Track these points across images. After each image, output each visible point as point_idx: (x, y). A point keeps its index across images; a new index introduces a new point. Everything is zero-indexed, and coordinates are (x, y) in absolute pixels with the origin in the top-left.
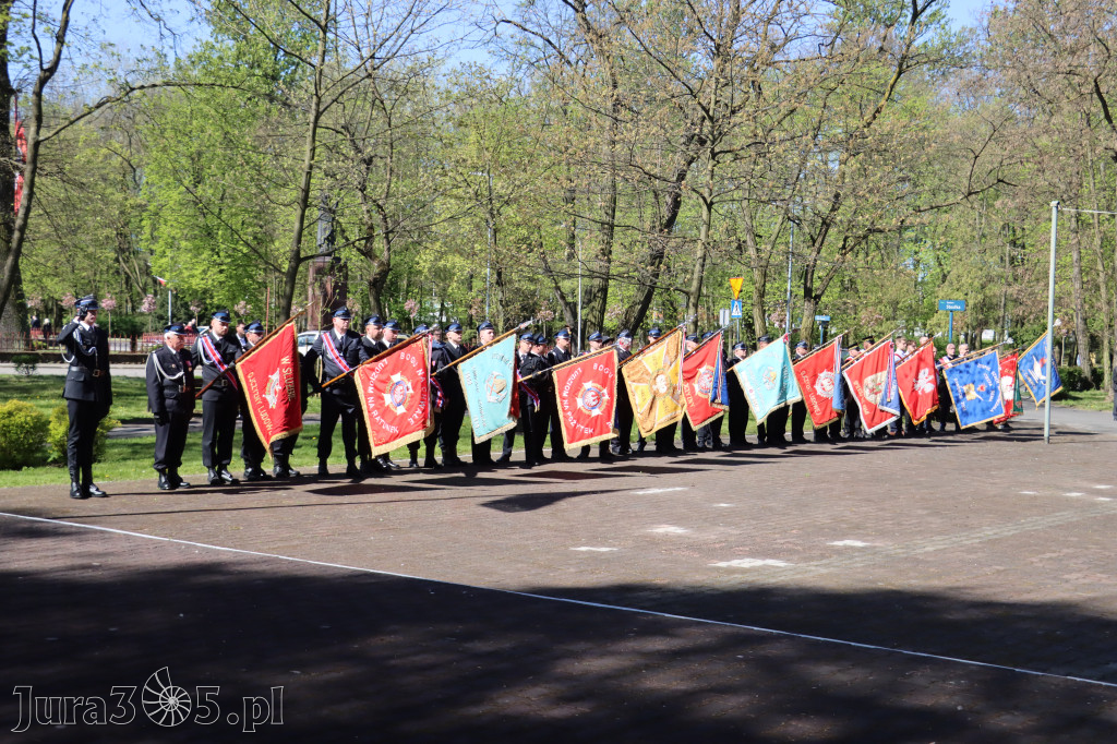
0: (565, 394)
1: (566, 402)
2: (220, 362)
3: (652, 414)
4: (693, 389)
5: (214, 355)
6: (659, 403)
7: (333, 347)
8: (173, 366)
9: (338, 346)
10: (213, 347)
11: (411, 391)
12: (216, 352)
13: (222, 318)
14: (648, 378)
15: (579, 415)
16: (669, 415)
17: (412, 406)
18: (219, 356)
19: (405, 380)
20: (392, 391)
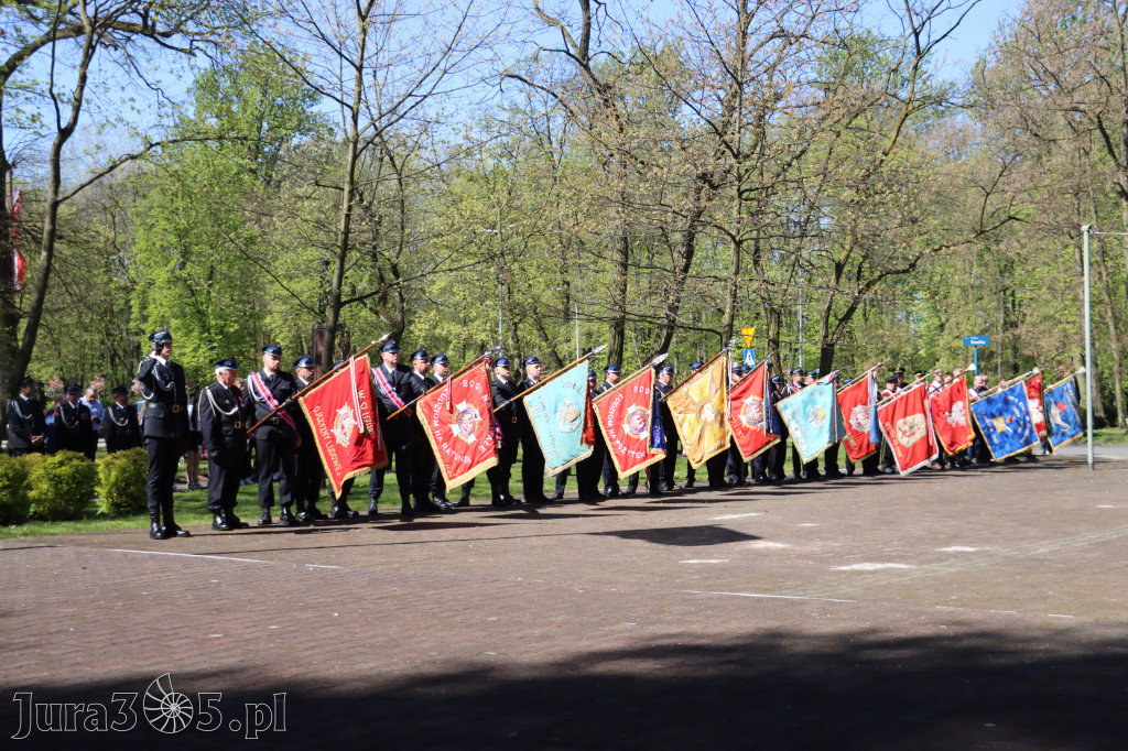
0: (610, 424)
1: (612, 431)
2: (269, 398)
3: (702, 444)
4: (740, 421)
5: (264, 391)
6: (707, 433)
7: (385, 381)
8: (227, 402)
9: (391, 379)
10: (263, 383)
11: (479, 418)
12: (266, 388)
13: (274, 352)
14: (694, 408)
15: (629, 442)
16: (718, 443)
17: (482, 433)
18: (268, 392)
19: (473, 407)
20: (459, 421)
